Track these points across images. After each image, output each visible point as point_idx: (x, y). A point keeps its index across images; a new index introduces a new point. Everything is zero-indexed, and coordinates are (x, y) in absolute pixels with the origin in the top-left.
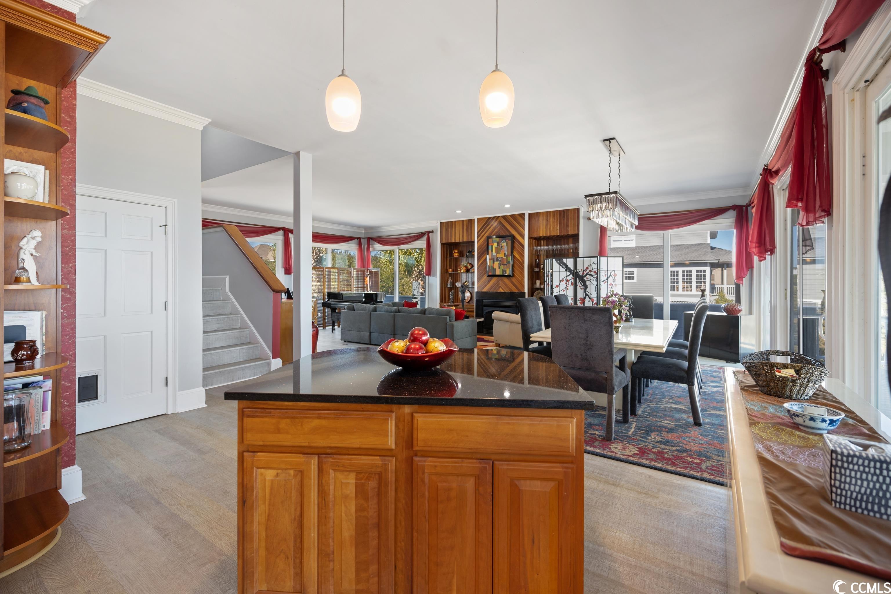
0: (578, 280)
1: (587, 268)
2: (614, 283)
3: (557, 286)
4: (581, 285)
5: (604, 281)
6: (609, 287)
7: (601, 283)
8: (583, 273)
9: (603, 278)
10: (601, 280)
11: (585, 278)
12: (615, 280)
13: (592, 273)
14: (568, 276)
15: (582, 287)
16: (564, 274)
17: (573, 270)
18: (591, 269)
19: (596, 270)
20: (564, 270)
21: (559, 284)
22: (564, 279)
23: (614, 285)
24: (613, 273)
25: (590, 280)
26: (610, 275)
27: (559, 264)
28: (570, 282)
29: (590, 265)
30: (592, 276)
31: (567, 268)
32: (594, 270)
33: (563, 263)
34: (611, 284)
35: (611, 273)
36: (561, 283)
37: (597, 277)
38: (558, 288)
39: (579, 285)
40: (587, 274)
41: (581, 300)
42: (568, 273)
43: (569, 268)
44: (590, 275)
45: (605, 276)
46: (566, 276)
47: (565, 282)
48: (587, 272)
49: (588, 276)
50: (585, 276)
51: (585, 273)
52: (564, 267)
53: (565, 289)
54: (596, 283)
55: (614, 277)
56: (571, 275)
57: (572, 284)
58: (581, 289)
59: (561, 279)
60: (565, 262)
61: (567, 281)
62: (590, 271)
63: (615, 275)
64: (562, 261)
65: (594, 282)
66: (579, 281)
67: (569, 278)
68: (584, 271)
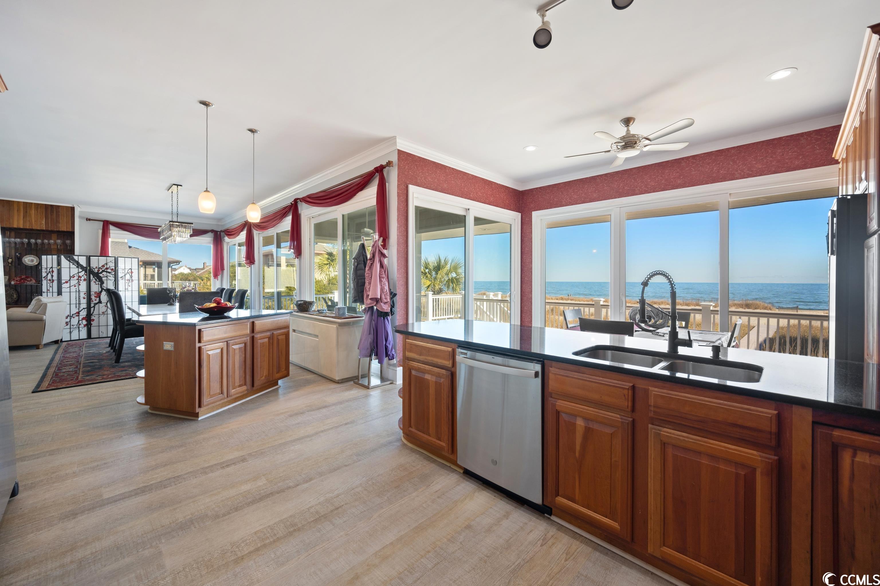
0: (92, 276)
1: (103, 266)
2: (131, 279)
3: (67, 282)
4: (96, 280)
5: (122, 277)
6: (127, 283)
7: (119, 279)
8: (98, 270)
9: (120, 275)
10: (119, 277)
11: (101, 275)
12: (131, 277)
13: (109, 270)
14: (80, 272)
15: (97, 283)
16: (75, 270)
17: (86, 267)
18: (108, 267)
19: (114, 268)
20: (76, 267)
21: (70, 280)
22: (75, 275)
23: (131, 281)
24: (130, 271)
25: (107, 277)
26: (128, 273)
27: (69, 261)
28: (83, 278)
29: (107, 264)
30: (109, 273)
31: (78, 265)
32: (112, 268)
33: (75, 260)
34: (128, 280)
35: (128, 270)
36: (72, 279)
37: (115, 274)
38: (68, 284)
39: (93, 281)
40: (103, 271)
41: (95, 294)
42: (80, 270)
43: (80, 265)
44: (107, 272)
45: (123, 273)
46: (78, 273)
47: (76, 278)
48: (103, 269)
49: (104, 273)
50: (101, 273)
51: (101, 271)
52: (76, 264)
53: (76, 285)
54: (114, 279)
55: (130, 274)
56: (84, 272)
57: (85, 280)
58: (97, 284)
59: (71, 275)
60: (77, 260)
61: (79, 277)
62: (107, 269)
63: (132, 272)
64: (73, 258)
65: (112, 278)
66: (94, 277)
67: (81, 274)
68: (99, 268)
